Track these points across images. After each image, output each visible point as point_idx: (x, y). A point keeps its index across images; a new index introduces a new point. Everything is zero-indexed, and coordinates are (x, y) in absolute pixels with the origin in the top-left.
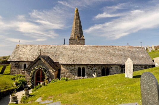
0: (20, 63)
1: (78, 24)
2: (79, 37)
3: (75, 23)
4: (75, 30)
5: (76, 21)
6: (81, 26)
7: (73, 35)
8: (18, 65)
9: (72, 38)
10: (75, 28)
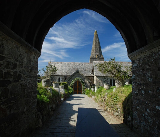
0: (55, 77)
1: (98, 45)
2: (99, 57)
3: (95, 44)
4: (96, 50)
5: (96, 42)
6: (100, 47)
7: (94, 54)
8: (53, 79)
9: (92, 57)
10: (96, 48)
